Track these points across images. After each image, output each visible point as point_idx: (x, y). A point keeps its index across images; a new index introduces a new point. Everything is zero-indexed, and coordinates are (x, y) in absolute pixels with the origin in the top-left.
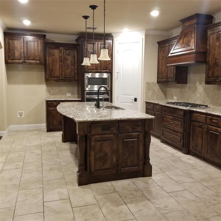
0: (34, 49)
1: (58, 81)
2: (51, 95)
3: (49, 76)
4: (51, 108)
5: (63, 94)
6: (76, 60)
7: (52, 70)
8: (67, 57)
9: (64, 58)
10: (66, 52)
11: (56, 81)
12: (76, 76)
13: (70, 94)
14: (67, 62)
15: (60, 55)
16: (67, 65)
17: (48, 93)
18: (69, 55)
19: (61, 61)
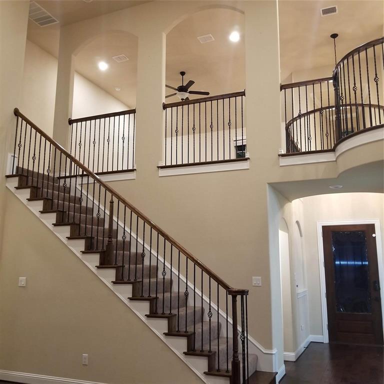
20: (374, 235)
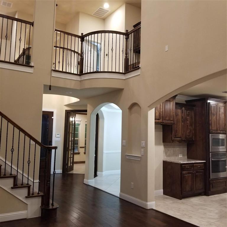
0: (170, 109)
1: (180, 142)
2: (167, 156)
3: (174, 137)
4: (184, 172)
5: (176, 156)
6: (193, 120)
7: (177, 131)
8: (187, 117)
9: (185, 118)
10: (186, 112)
11: (178, 142)
12: (194, 137)
13: (182, 155)
14: (187, 122)
15: (182, 115)
16: (187, 126)
17: (165, 154)
18: (188, 115)
19: (183, 121)
20: (53, 118)
